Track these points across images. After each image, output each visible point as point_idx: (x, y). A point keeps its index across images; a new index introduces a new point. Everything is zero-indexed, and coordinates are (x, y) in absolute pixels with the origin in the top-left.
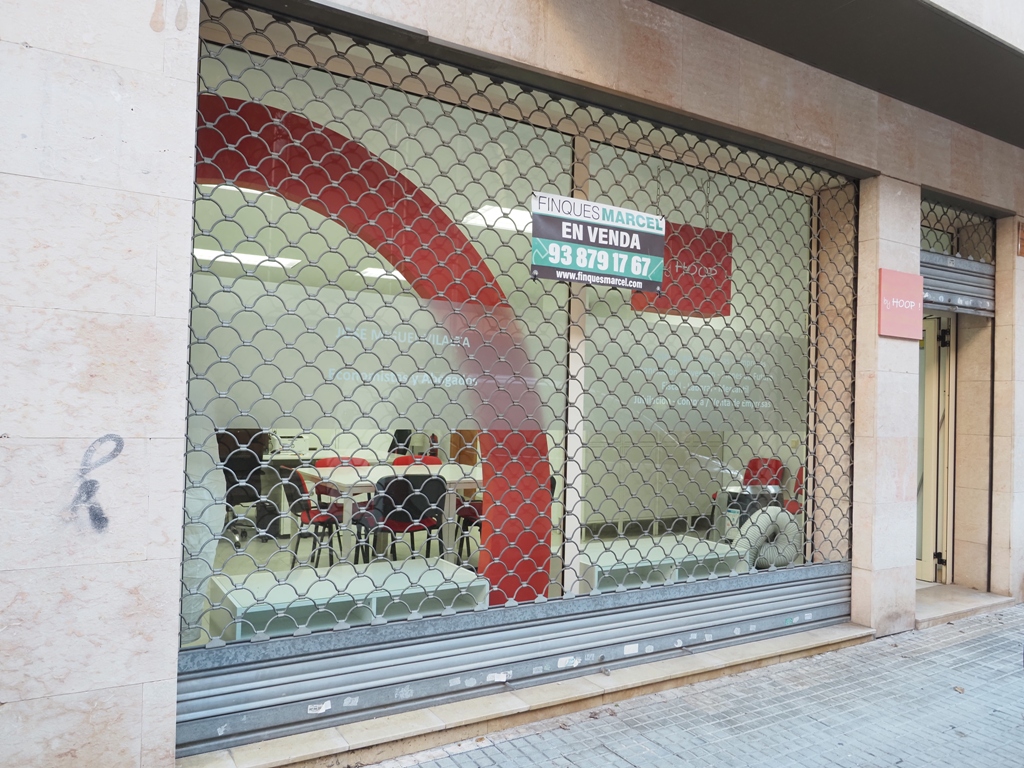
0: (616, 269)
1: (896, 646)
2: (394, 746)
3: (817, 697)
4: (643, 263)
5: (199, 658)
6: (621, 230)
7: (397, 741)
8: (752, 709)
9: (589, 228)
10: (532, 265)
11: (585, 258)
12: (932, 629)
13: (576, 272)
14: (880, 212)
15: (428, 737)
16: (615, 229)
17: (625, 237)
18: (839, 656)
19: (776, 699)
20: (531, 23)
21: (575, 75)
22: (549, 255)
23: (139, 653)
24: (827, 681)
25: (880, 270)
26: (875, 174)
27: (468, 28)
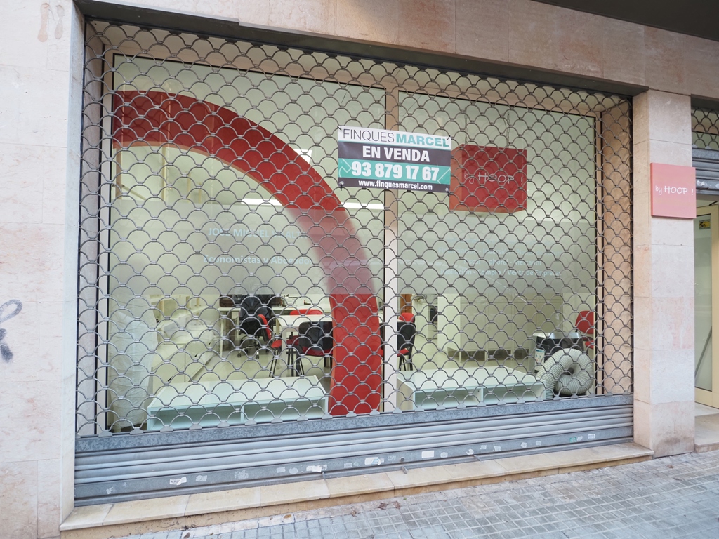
0: (409, 177)
1: (672, 467)
2: (221, 515)
3: (579, 512)
4: (432, 172)
5: (94, 443)
6: (412, 148)
7: (223, 512)
8: (514, 517)
9: (386, 149)
10: (339, 178)
11: (381, 170)
12: (712, 453)
13: (375, 181)
14: (650, 119)
15: (247, 511)
16: (407, 148)
17: (416, 153)
18: (614, 472)
19: (540, 510)
20: (323, 4)
21: (361, 37)
22: (352, 170)
23: (34, 441)
24: (595, 497)
25: (651, 164)
26: (644, 90)
27: (271, 13)
